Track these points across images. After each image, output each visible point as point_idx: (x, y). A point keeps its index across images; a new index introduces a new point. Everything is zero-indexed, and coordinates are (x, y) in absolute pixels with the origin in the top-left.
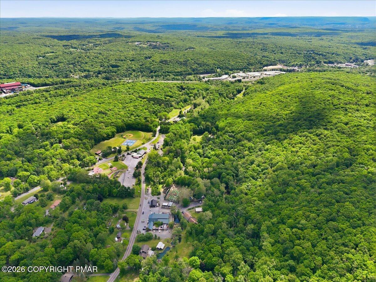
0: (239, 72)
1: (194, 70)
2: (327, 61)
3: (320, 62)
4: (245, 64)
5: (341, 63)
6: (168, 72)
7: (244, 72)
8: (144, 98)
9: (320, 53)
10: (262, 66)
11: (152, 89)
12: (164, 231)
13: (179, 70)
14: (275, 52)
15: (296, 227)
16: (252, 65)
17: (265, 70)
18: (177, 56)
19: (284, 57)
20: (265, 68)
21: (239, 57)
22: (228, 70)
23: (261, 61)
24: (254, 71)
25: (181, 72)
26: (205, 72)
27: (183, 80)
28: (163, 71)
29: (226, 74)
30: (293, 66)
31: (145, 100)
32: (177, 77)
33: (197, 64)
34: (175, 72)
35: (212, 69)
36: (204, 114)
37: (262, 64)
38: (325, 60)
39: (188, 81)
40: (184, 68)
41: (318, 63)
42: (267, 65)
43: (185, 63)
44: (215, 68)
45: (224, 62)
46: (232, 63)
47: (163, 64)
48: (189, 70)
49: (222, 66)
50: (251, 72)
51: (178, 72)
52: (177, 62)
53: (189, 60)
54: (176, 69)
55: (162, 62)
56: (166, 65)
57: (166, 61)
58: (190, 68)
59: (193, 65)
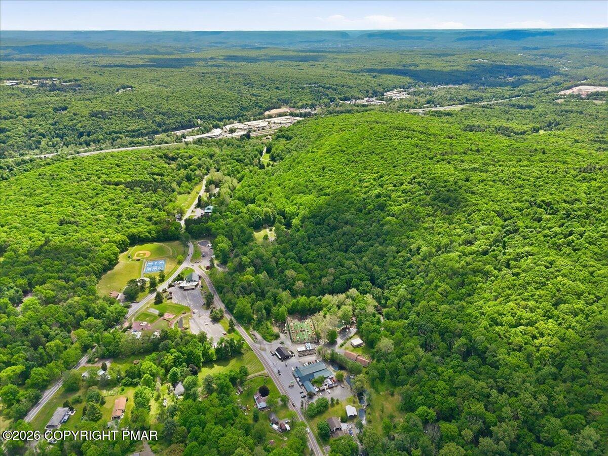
0: (233, 123)
1: (160, 125)
2: (341, 96)
3: (334, 99)
4: (237, 110)
5: (359, 98)
6: (116, 133)
7: (240, 122)
8: (117, 184)
9: (328, 86)
10: (262, 111)
11: (118, 166)
12: (334, 388)
13: (135, 127)
14: (267, 87)
16: (246, 109)
17: (270, 117)
18: (118, 103)
19: (284, 94)
20: (267, 113)
21: (223, 99)
22: (219, 120)
23: (258, 103)
24: (255, 120)
25: (139, 130)
26: (179, 126)
27: (150, 143)
28: (105, 130)
29: (216, 127)
30: (302, 107)
31: (122, 186)
32: (135, 140)
33: (160, 113)
34: (128, 131)
35: (190, 121)
37: (260, 107)
38: (340, 96)
39: (160, 144)
40: (141, 122)
41: (332, 100)
42: (268, 109)
43: (139, 114)
44: (193, 118)
45: (203, 107)
46: (218, 109)
47: (99, 118)
48: (152, 125)
49: (202, 114)
50: (250, 121)
51: (134, 131)
52: (124, 114)
53: (143, 109)
54: (129, 126)
55: (94, 115)
56: (107, 121)
57: (102, 112)
58: (153, 122)
59: (154, 117)
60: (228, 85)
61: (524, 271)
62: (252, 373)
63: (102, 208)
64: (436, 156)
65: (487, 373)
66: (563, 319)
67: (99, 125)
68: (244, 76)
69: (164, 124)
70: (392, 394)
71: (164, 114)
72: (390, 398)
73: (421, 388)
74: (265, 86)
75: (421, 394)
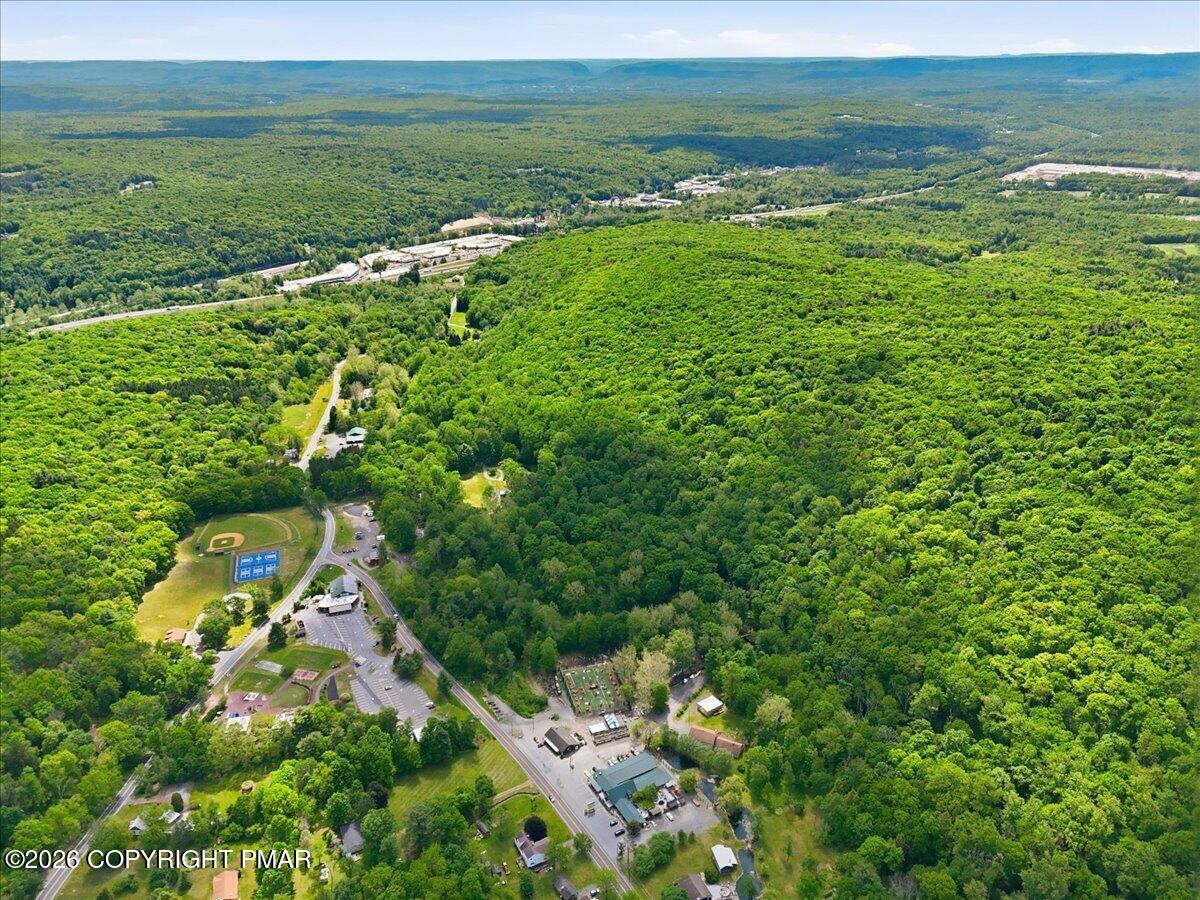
0: (378, 250)
1: (225, 259)
2: (592, 192)
3: (579, 197)
4: (385, 223)
5: (627, 195)
6: (131, 277)
7: (392, 247)
8: (151, 389)
9: (563, 170)
10: (436, 224)
11: (148, 349)
12: (680, 809)
13: (172, 264)
14: (440, 175)
15: (1040, 650)
16: (403, 221)
17: (454, 236)
18: (131, 214)
19: (476, 189)
20: (446, 228)
21: (353, 201)
22: (350, 246)
23: (427, 208)
24: (424, 242)
25: (181, 270)
26: (266, 260)
27: (208, 298)
28: (108, 272)
29: (344, 259)
30: (516, 214)
31: (163, 394)
32: (175, 291)
33: (224, 234)
34: (157, 274)
35: (288, 249)
36: (428, 406)
37: (432, 216)
38: (589, 191)
39: (229, 299)
40: (183, 253)
41: (575, 199)
42: (449, 220)
43: (178, 236)
44: (295, 242)
45: (312, 219)
46: (344, 222)
47: (92, 246)
48: (208, 258)
49: (313, 234)
50: (412, 244)
51: (169, 273)
52: (145, 236)
53: (185, 225)
54: (158, 263)
55: (79, 240)
56: (109, 252)
57: (95, 235)
58: (209, 253)
59: (212, 242)
60: (359, 171)
61: (1030, 540)
62: (502, 790)
63: (124, 444)
64: (810, 311)
65: (988, 756)
66: (1125, 635)
67: (93, 262)
68: (390, 153)
69: (235, 256)
70: (800, 813)
71: (231, 236)
72: (797, 821)
73: (861, 795)
74: (436, 173)
75: (863, 810)
